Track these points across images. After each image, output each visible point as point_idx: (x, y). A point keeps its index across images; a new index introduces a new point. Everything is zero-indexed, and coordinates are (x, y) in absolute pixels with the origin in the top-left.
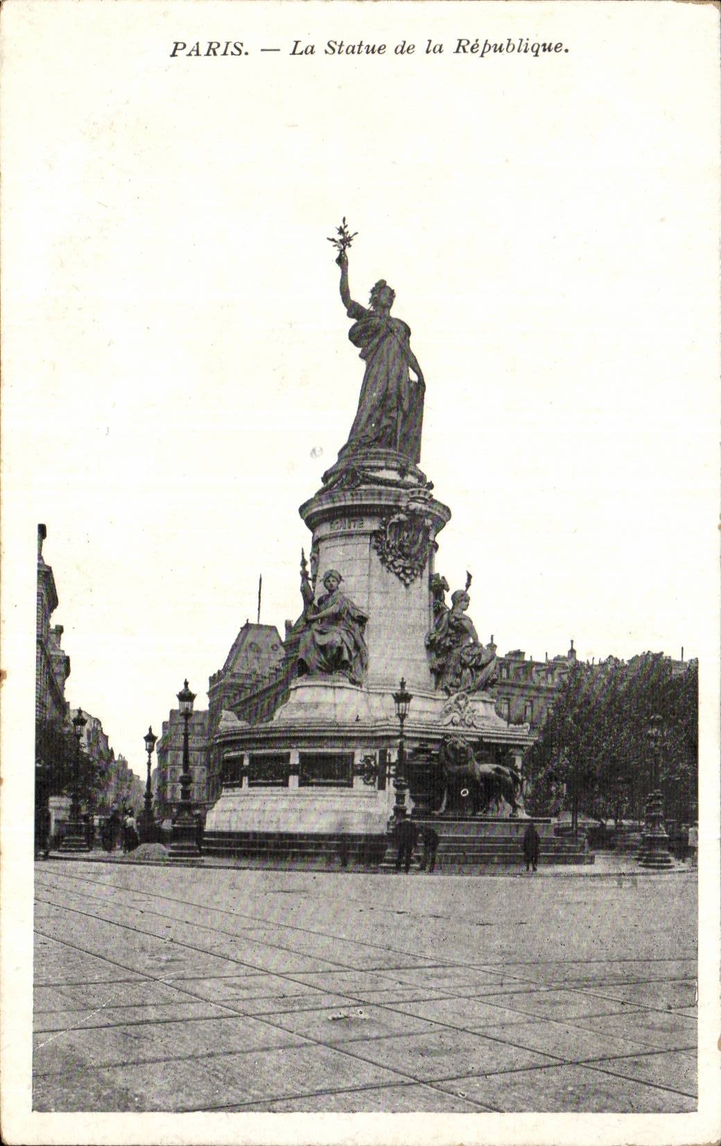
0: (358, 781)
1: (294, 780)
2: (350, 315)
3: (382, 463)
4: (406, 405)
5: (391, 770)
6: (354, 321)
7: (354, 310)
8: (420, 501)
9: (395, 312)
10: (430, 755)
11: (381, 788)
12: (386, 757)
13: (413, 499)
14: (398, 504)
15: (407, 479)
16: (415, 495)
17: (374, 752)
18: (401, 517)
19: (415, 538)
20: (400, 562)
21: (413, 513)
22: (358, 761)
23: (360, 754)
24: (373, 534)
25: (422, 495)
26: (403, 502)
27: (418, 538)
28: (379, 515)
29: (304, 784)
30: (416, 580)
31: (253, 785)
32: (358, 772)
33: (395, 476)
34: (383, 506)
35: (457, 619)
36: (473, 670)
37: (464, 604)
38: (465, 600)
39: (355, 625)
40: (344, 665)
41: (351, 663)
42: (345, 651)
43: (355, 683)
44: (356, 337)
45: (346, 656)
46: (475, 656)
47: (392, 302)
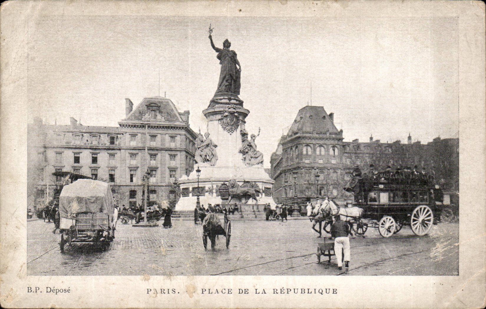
0: (207, 194)
1: (191, 195)
5: (214, 191)
6: (218, 53)
9: (231, 49)
10: (226, 186)
11: (212, 196)
12: (213, 187)
13: (229, 108)
14: (225, 110)
15: (231, 102)
16: (230, 107)
17: (210, 186)
18: (226, 114)
19: (232, 119)
20: (228, 128)
21: (230, 113)
22: (207, 188)
23: (207, 186)
24: (219, 120)
25: (232, 107)
26: (227, 109)
27: (233, 120)
28: (221, 114)
29: (193, 196)
30: (234, 132)
31: (183, 197)
32: (207, 192)
33: (227, 101)
34: (221, 111)
35: (250, 143)
36: (255, 158)
37: (254, 138)
38: (253, 137)
39: (214, 148)
40: (208, 160)
41: (210, 160)
42: (207, 156)
43: (211, 165)
44: (219, 57)
45: (208, 158)
46: (255, 154)
47: (230, 46)
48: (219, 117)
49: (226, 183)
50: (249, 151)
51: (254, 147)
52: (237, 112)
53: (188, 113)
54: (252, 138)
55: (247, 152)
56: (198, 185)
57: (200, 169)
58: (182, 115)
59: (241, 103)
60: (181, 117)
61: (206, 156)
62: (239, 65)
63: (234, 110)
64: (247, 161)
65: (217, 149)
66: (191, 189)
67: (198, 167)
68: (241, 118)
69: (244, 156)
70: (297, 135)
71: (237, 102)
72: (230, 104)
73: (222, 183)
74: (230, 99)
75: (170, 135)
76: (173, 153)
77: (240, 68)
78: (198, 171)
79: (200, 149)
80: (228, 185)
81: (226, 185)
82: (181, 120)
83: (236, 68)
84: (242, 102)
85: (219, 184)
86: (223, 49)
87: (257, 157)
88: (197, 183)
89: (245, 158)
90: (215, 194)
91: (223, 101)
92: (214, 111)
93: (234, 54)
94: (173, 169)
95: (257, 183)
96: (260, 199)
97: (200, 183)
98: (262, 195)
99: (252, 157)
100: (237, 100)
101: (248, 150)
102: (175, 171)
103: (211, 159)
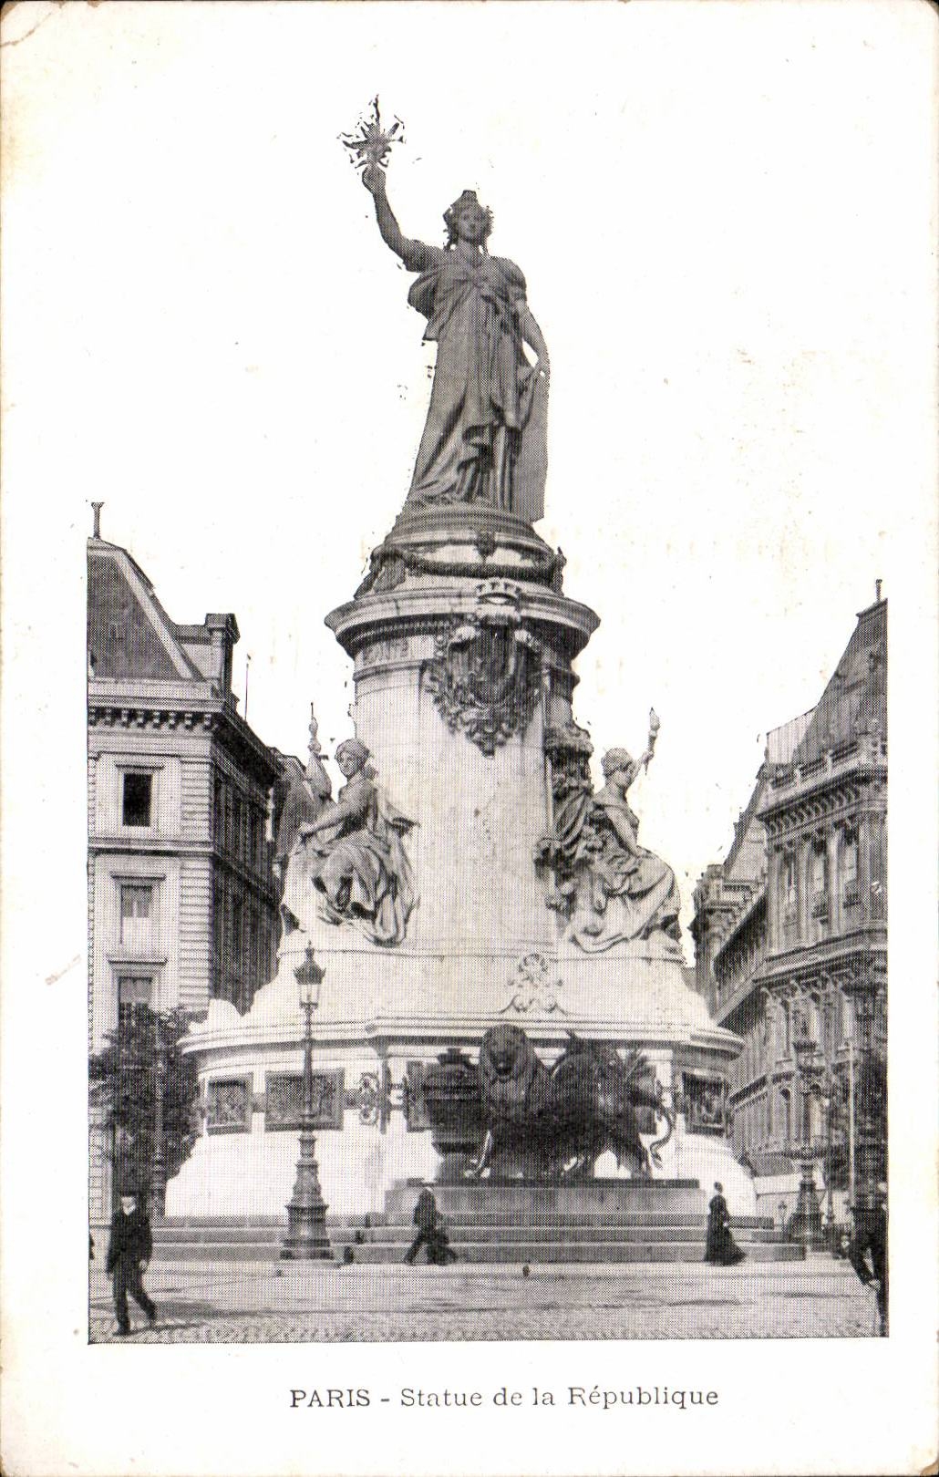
0: (351, 1117)
1: (258, 1121)
2: (411, 266)
3: (441, 535)
4: (511, 417)
5: (395, 1097)
6: (415, 276)
7: (415, 257)
8: (493, 600)
10: (462, 1068)
11: (383, 1130)
12: (388, 1073)
13: (484, 599)
14: (457, 610)
15: (490, 560)
16: (487, 590)
17: (375, 1066)
18: (467, 632)
19: (498, 667)
20: (471, 714)
21: (484, 624)
22: (351, 1083)
23: (356, 1067)
24: (424, 666)
25: (501, 589)
26: (469, 606)
27: (505, 667)
28: (433, 632)
29: (272, 1127)
30: (510, 741)
31: (212, 1132)
32: (352, 1103)
33: (470, 556)
34: (435, 617)
35: (599, 807)
36: (628, 901)
37: (620, 777)
38: (621, 768)
39: (392, 835)
40: (359, 911)
41: (369, 907)
42: (356, 886)
43: (378, 942)
44: (424, 301)
45: (357, 894)
46: (629, 874)
47: (486, 230)
48: (423, 647)
49: (465, 1050)
50: (596, 856)
51: (624, 829)
52: (524, 619)
53: (227, 631)
54: (608, 774)
55: (585, 863)
56: (309, 1060)
57: (319, 960)
58: (195, 640)
59: (548, 570)
60: (185, 657)
61: (346, 883)
62: (539, 348)
63: (509, 611)
64: (584, 916)
65: (413, 843)
66: (259, 1087)
67: (310, 953)
68: (548, 657)
69: (567, 887)
70: (851, 764)
71: (528, 563)
72: (484, 576)
73: (443, 1050)
74: (486, 548)
75: (123, 760)
76: (141, 867)
77: (544, 365)
78: (310, 974)
79: (314, 840)
80: (474, 1061)
81: (463, 1060)
82: (185, 672)
83: (521, 359)
84: (558, 563)
85: (429, 1055)
86: (447, 248)
87: (643, 894)
88: (300, 1055)
89: (571, 898)
90: (397, 1118)
91: (444, 556)
92: (391, 614)
93: (513, 282)
94: (137, 971)
95: (644, 1052)
96: (662, 1151)
97: (316, 1053)
98: (671, 1126)
99: (610, 894)
100: (526, 551)
101: (592, 850)
102: (150, 980)
103: (378, 904)
